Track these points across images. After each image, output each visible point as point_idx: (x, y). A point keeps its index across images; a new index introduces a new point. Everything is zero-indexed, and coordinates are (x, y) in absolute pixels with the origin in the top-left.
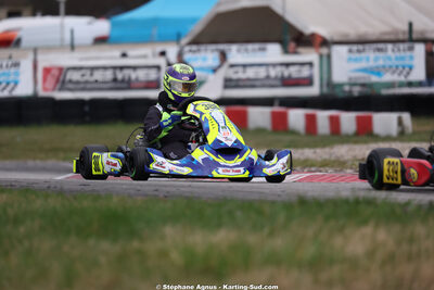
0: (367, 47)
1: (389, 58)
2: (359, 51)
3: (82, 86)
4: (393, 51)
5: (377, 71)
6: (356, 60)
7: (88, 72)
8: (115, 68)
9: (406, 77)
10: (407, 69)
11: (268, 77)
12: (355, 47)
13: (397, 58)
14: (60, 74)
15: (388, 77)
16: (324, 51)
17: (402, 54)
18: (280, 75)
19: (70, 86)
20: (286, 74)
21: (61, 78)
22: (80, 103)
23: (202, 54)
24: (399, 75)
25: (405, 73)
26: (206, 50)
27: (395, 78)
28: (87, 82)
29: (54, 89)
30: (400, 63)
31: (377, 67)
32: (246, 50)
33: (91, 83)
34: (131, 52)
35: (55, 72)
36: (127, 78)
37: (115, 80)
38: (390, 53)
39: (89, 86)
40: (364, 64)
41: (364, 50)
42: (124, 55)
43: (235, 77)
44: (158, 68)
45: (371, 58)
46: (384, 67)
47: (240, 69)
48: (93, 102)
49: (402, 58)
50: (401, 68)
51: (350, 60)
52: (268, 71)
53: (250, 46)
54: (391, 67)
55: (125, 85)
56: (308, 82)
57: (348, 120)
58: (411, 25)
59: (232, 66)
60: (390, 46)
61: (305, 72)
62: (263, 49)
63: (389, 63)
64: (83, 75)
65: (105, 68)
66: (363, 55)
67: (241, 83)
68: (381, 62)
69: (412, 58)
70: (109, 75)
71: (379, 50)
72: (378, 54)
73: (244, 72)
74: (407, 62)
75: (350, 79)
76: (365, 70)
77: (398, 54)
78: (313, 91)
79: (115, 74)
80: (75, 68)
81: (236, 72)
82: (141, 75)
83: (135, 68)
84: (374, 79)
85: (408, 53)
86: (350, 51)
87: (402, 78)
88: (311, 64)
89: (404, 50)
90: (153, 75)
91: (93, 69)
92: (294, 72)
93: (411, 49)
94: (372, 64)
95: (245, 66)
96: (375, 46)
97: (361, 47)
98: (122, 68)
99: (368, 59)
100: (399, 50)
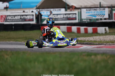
0: (92, 9)
1: (98, 12)
2: (89, 10)
3: (11, 20)
4: (99, 10)
5: (95, 16)
6: (88, 13)
7: (14, 17)
8: (21, 15)
9: (103, 17)
10: (103, 15)
11: (64, 17)
12: (88, 9)
13: (100, 12)
14: (5, 17)
15: (98, 17)
16: (79, 10)
17: (102, 11)
18: (67, 17)
19: (8, 20)
20: (69, 17)
21: (6, 18)
22: (12, 25)
23: (43, 11)
24: (101, 17)
25: (103, 16)
26: (44, 10)
27: (100, 17)
28: (13, 19)
29: (4, 22)
30: (101, 13)
31: (95, 14)
32: (55, 10)
33: (14, 19)
34: (26, 11)
35: (4, 17)
36: (24, 18)
37: (21, 18)
38: (98, 10)
39: (13, 20)
40: (91, 14)
41: (91, 10)
42: (24, 12)
43: (54, 17)
44: (33, 15)
45: (93, 12)
46: (97, 14)
47: (56, 15)
48: (15, 25)
49: (102, 12)
50: (101, 15)
51: (87, 13)
52: (64, 16)
53: (56, 9)
54: (98, 14)
55: (24, 20)
56: (75, 19)
57: (90, 29)
58: (100, 3)
59: (53, 15)
60: (98, 9)
61: (74, 16)
62: (60, 10)
63: (98, 13)
64: (12, 18)
65: (18, 15)
66: (90, 11)
67: (56, 19)
68: (96, 13)
69: (104, 12)
70: (19, 17)
71: (95, 10)
72: (95, 11)
73: (57, 16)
74: (103, 13)
75: (87, 18)
76: (91, 15)
77: (100, 11)
78: (77, 21)
79: (21, 17)
80: (10, 16)
81: (55, 16)
82: (28, 17)
83: (26, 15)
84: (94, 18)
85: (103, 11)
86: (87, 10)
87: (102, 17)
88: (76, 14)
89: (102, 10)
90: (31, 17)
91: (15, 16)
92: (71, 16)
93: (104, 9)
94: (93, 14)
95: (57, 15)
96: (94, 9)
97: (90, 9)
98: (23, 15)
99: (92, 12)
100: (101, 10)
